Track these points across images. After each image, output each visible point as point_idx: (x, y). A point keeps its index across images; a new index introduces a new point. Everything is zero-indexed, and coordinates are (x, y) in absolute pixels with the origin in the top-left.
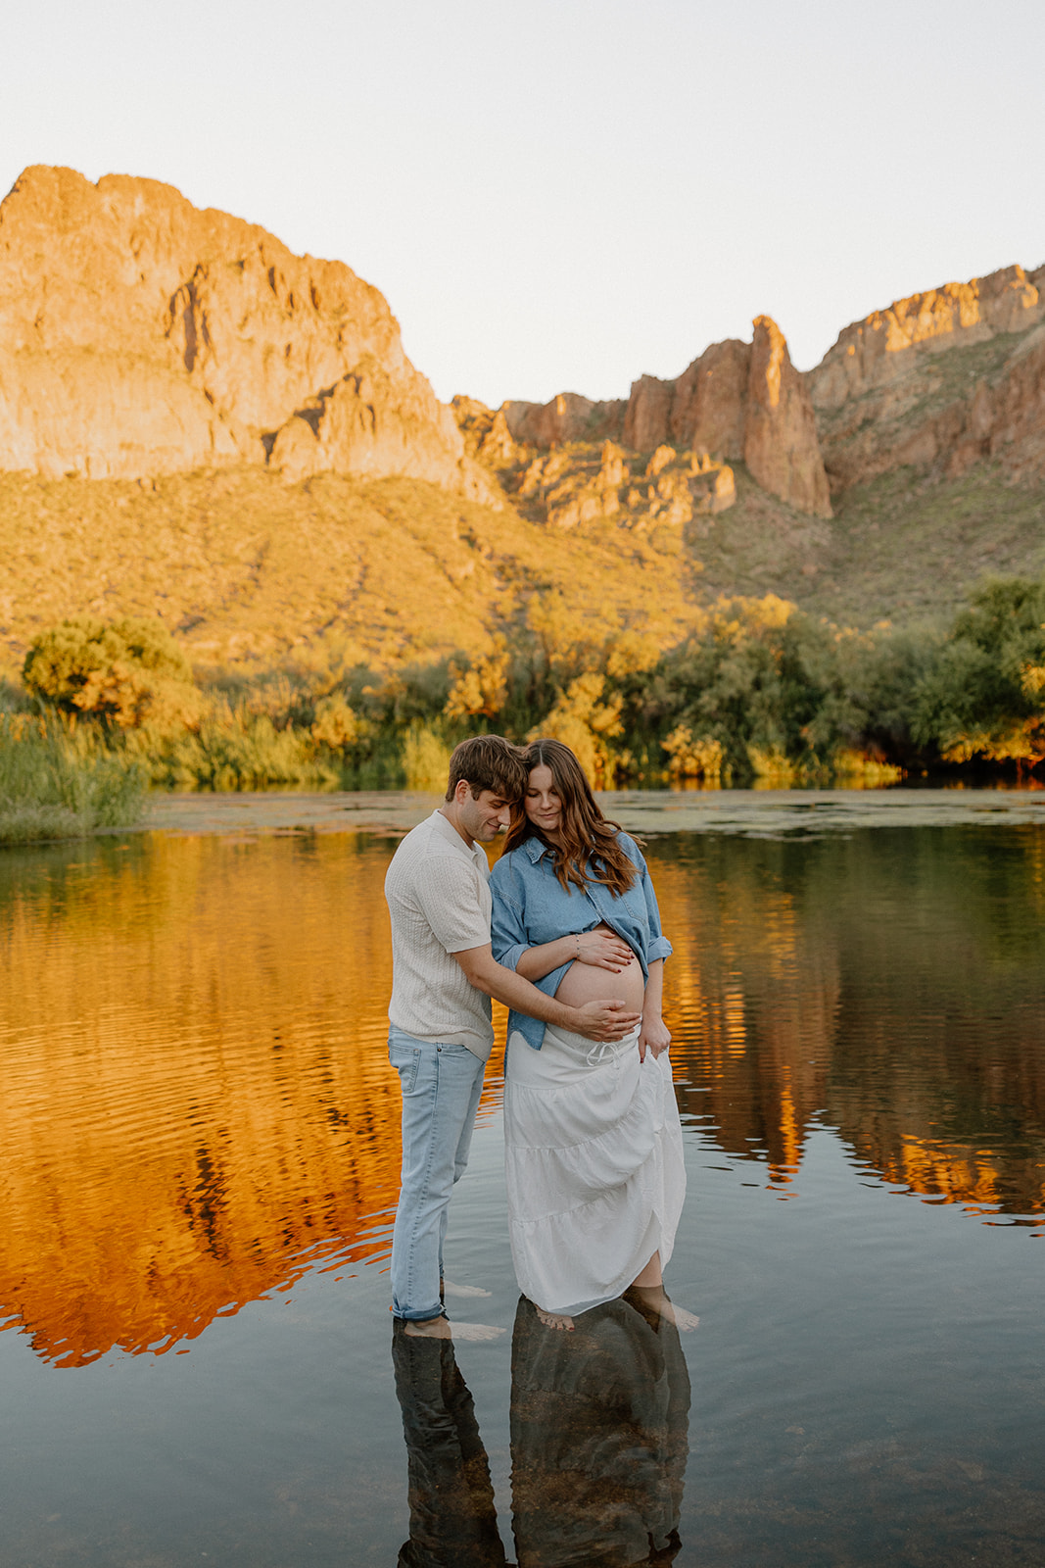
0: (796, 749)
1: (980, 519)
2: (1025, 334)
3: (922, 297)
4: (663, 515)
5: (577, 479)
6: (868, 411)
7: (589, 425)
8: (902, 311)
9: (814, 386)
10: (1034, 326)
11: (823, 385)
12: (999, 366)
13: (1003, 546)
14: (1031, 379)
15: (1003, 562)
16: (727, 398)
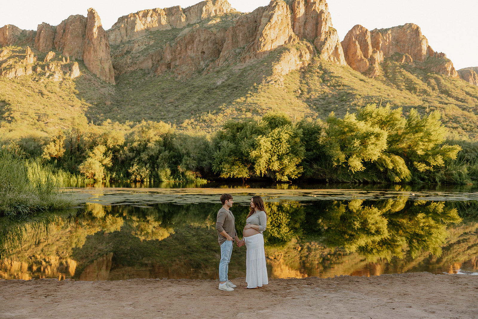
0: (174, 173)
1: (168, 91)
2: (182, 29)
3: (148, 11)
4: (51, 77)
5: (15, 60)
6: (128, 48)
7: (19, 39)
8: (141, 15)
9: (109, 36)
10: (185, 27)
11: (112, 37)
12: (173, 39)
13: (176, 101)
14: (184, 45)
15: (176, 107)
16: (77, 37)
